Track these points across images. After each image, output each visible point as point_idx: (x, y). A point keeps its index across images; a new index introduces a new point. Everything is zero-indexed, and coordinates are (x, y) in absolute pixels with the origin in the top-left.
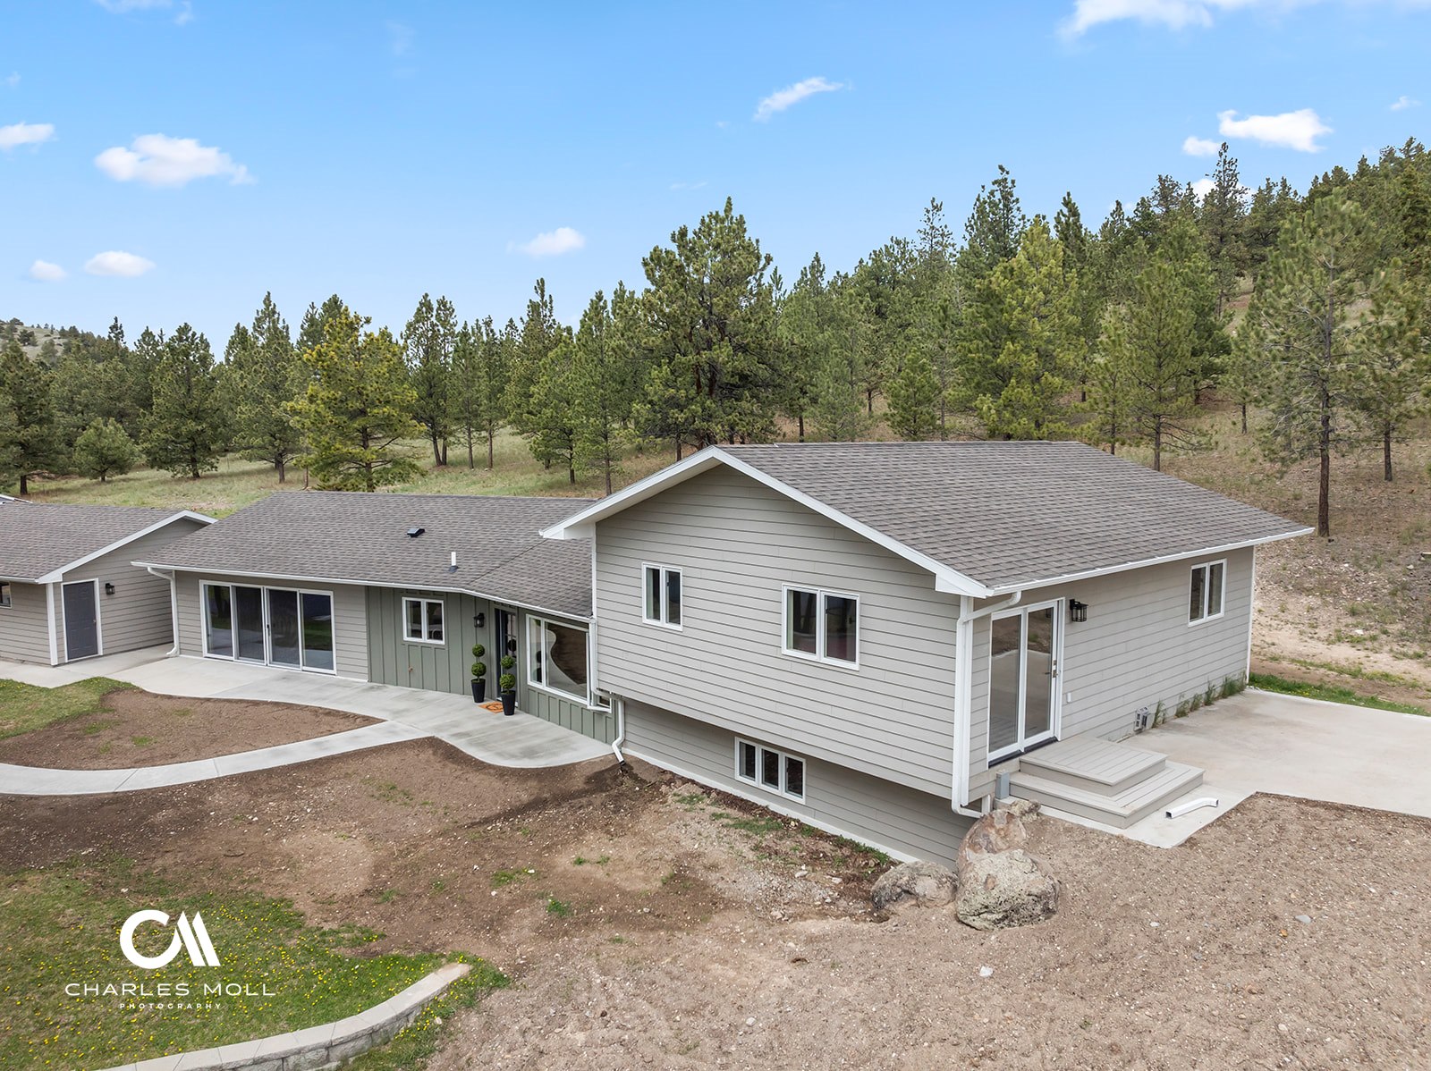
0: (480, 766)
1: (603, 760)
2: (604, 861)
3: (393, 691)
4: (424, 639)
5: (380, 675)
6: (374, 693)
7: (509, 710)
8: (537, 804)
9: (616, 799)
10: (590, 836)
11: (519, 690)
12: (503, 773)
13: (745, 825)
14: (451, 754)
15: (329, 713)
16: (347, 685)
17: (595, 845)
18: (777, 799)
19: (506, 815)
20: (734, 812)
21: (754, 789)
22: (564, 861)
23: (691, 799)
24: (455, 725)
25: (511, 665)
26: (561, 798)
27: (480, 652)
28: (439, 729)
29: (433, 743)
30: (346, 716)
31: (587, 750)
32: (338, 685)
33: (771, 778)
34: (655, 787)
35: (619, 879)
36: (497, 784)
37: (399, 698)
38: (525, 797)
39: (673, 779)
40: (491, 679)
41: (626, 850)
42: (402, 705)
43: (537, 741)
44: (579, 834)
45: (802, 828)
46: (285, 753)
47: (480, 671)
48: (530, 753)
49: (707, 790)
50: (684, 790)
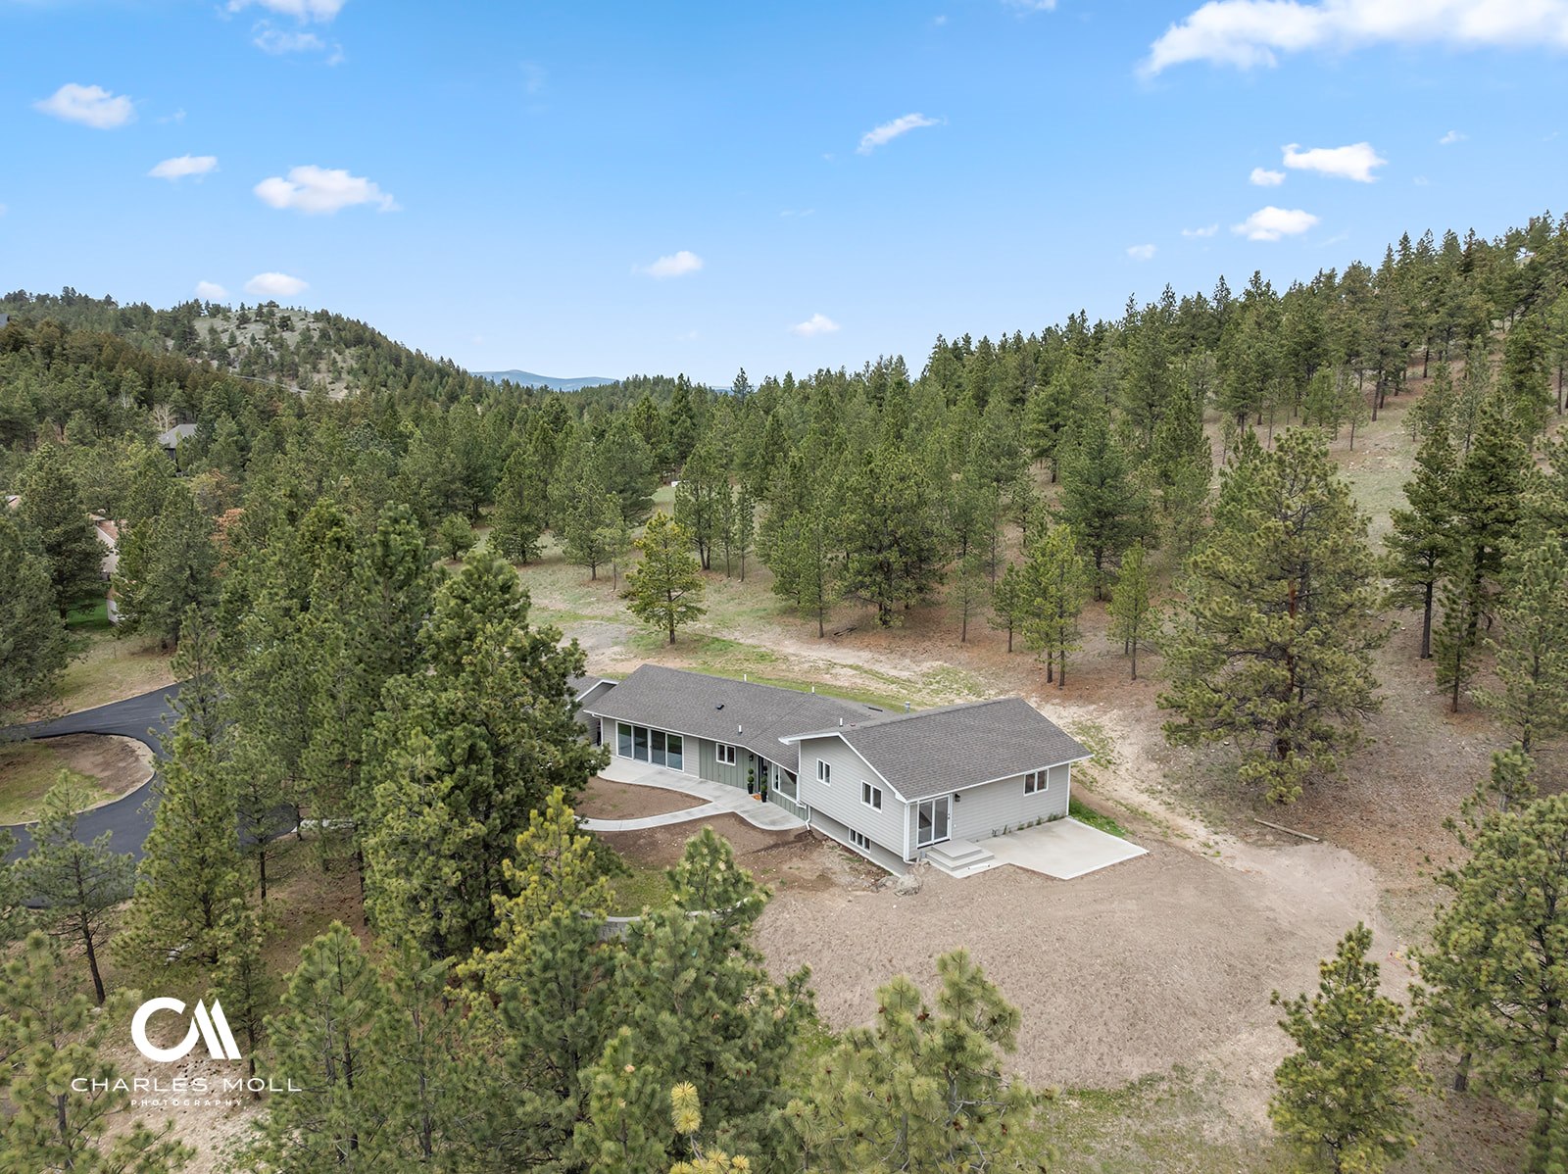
0: (754, 828)
1: (802, 828)
2: (799, 868)
3: (712, 785)
4: (726, 762)
5: (706, 775)
6: (703, 785)
7: (764, 801)
8: (776, 846)
9: (805, 845)
10: (795, 859)
11: (768, 791)
12: (763, 831)
13: (850, 859)
14: (742, 821)
15: (688, 796)
16: (690, 780)
17: (796, 863)
18: (861, 850)
19: (765, 849)
20: (847, 854)
21: (854, 846)
22: (785, 867)
23: (833, 848)
24: (742, 806)
25: (766, 781)
26: (786, 844)
27: (751, 772)
28: (735, 807)
29: (733, 815)
30: (695, 798)
31: (796, 823)
32: (685, 779)
33: (860, 843)
34: (820, 841)
35: (803, 875)
36: (761, 836)
37: (715, 789)
38: (772, 842)
39: (828, 838)
40: (756, 784)
41: (805, 865)
42: (718, 793)
43: (776, 817)
44: (791, 859)
45: (869, 862)
46: (676, 816)
47: (751, 780)
48: (773, 823)
49: (839, 844)
50: (831, 844)
